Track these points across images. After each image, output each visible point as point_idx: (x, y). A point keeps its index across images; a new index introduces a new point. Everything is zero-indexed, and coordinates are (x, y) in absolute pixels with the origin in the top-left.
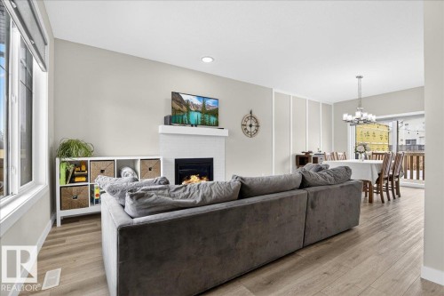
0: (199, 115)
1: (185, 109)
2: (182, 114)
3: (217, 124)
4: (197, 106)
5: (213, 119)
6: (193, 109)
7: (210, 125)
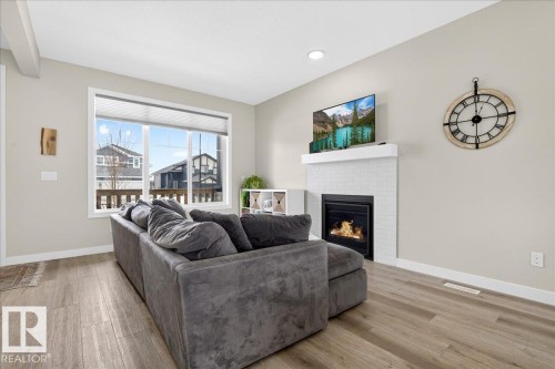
0: (349, 130)
1: (330, 128)
2: (326, 136)
3: (372, 139)
4: (346, 118)
5: (367, 131)
6: (340, 125)
7: (363, 142)
